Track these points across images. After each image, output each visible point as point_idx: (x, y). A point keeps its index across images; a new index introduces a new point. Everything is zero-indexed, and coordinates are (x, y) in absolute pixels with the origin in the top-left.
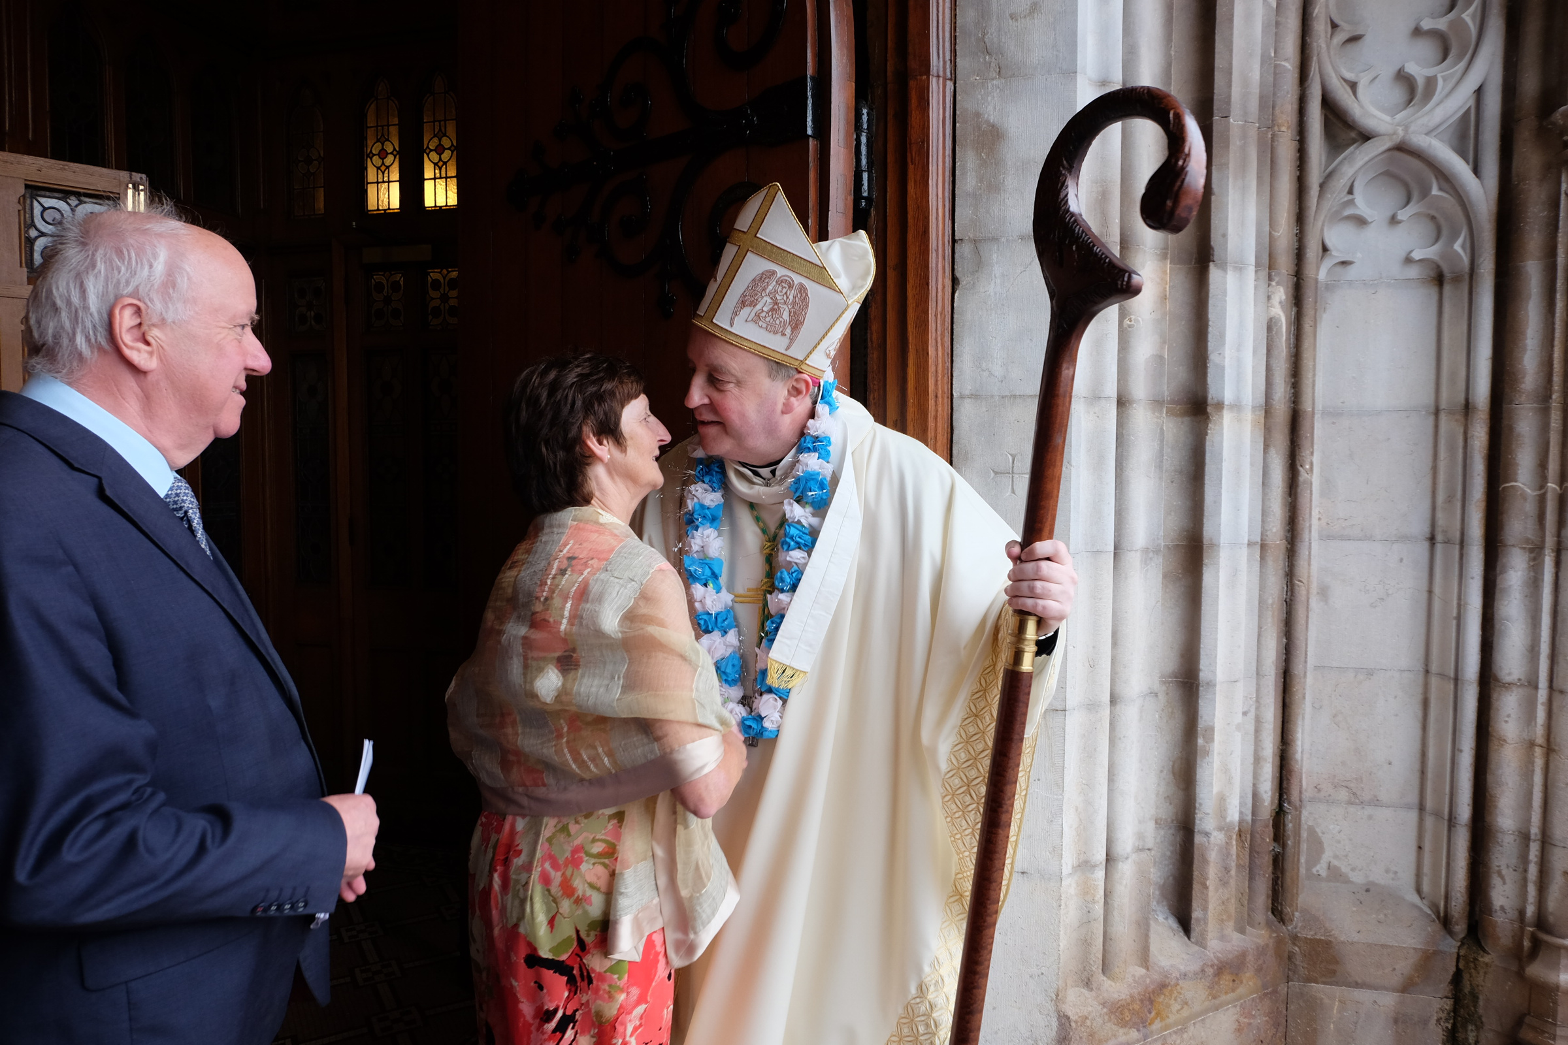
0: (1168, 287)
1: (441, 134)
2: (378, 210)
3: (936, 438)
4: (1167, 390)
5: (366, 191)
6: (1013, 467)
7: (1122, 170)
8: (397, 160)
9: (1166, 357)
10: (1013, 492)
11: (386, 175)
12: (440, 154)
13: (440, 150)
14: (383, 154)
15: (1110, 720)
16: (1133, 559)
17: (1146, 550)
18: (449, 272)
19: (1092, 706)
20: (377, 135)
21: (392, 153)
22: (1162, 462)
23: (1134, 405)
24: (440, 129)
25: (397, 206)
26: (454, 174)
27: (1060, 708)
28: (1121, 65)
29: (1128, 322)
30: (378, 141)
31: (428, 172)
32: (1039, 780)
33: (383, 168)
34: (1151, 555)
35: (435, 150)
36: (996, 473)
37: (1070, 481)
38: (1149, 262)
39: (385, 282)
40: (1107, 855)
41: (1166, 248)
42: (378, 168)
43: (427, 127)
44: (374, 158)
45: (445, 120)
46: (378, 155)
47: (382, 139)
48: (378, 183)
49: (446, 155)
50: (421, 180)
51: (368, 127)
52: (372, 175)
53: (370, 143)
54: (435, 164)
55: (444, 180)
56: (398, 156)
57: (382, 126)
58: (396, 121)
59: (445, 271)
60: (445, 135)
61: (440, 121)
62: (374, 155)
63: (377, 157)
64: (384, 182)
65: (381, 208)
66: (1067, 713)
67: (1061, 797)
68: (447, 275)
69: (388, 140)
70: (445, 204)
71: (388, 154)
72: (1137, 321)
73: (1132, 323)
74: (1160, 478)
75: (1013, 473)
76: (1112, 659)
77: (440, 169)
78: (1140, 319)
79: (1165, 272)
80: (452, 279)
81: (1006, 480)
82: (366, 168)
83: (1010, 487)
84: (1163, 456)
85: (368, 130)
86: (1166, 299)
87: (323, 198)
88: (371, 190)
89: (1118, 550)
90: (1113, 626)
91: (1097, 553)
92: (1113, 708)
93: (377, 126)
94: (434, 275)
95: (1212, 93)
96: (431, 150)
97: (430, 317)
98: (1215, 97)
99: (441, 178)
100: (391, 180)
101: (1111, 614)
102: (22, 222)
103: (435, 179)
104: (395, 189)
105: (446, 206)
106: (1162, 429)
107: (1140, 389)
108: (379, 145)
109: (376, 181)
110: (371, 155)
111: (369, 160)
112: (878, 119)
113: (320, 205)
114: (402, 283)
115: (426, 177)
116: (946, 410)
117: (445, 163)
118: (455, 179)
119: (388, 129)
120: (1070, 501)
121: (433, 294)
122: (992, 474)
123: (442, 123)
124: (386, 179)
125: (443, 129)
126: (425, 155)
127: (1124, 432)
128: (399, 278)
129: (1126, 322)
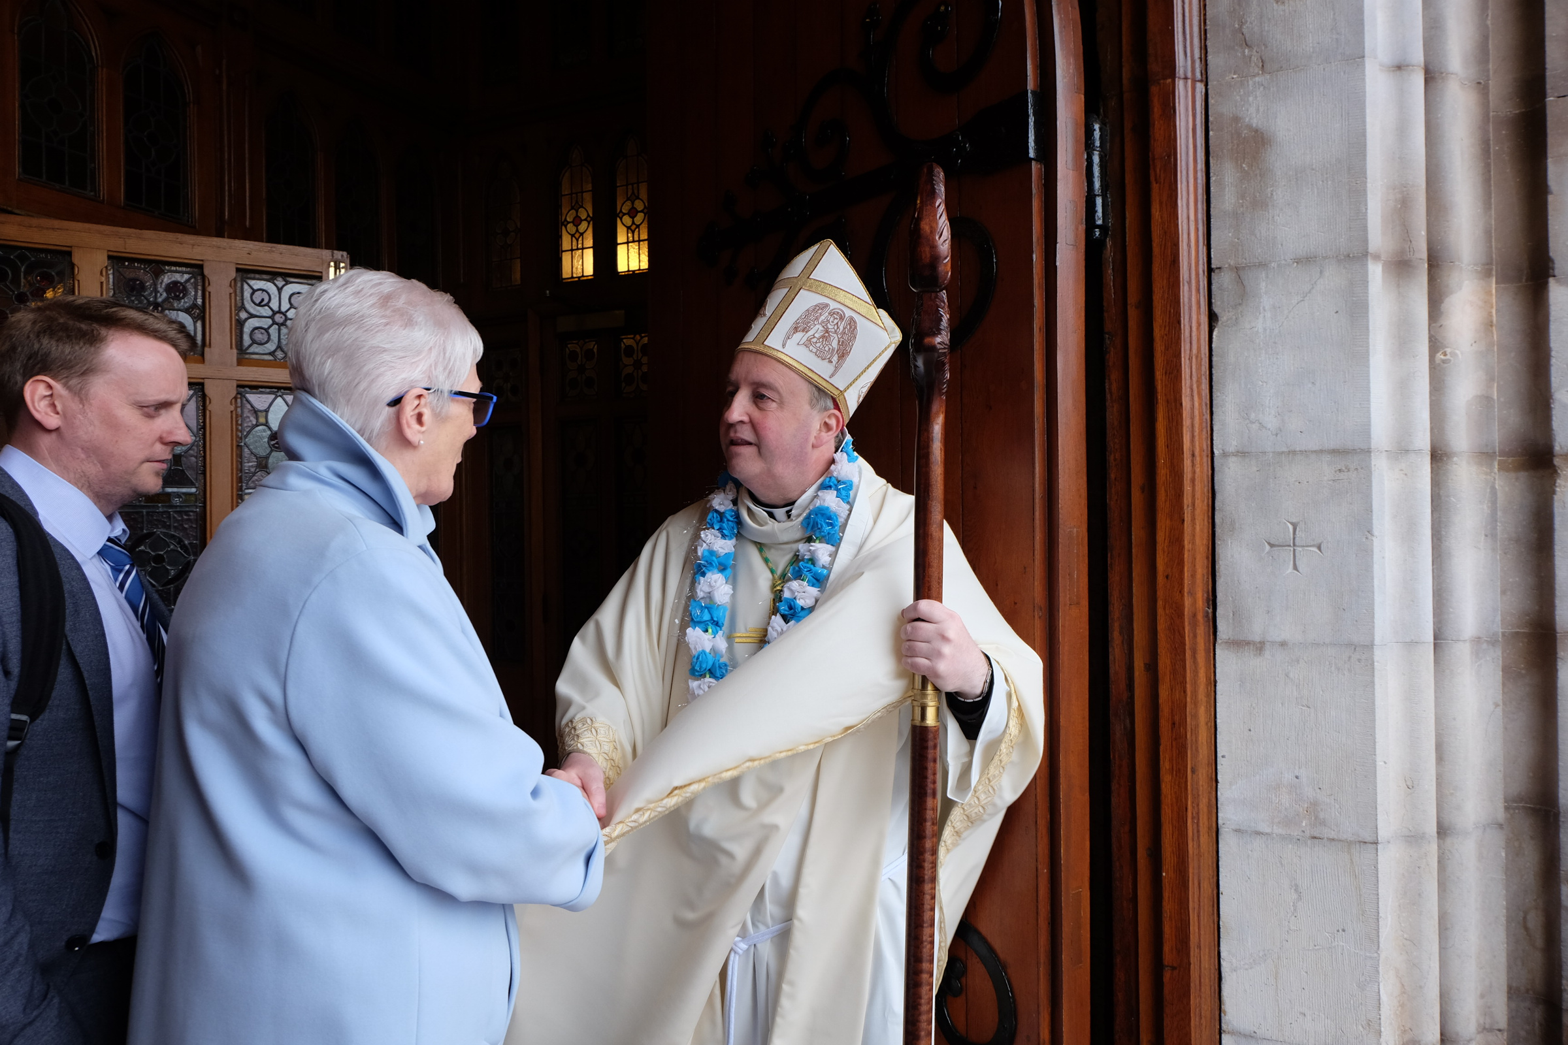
0: (1494, 311)
1: (633, 197)
2: (572, 277)
3: (1193, 504)
4: (1497, 437)
5: (561, 259)
6: (1294, 539)
7: (1427, 170)
8: (591, 226)
9: (1495, 397)
10: (1295, 568)
11: (580, 242)
12: (633, 217)
13: (633, 213)
14: (577, 222)
15: (1439, 857)
16: (1462, 653)
17: (1477, 640)
18: (642, 337)
19: (1413, 838)
20: (572, 204)
21: (585, 220)
22: (1495, 528)
23: (1455, 459)
24: (633, 193)
25: (592, 273)
26: (646, 237)
27: (1369, 839)
28: (1421, 43)
29: (1442, 357)
30: (572, 208)
31: (621, 238)
32: (1344, 930)
33: (577, 235)
34: (1485, 646)
35: (628, 214)
36: (1272, 545)
37: (1372, 555)
38: (1467, 282)
39: (578, 350)
40: (1442, 1034)
41: (1490, 263)
42: (573, 236)
43: (619, 191)
44: (569, 225)
45: (638, 183)
46: (573, 222)
47: (576, 206)
48: (572, 250)
49: (639, 218)
50: (614, 245)
51: (562, 196)
52: (566, 242)
53: (564, 211)
54: (628, 228)
55: (637, 243)
56: (591, 223)
57: (576, 193)
58: (589, 187)
59: (638, 337)
60: (638, 198)
61: (632, 184)
62: (569, 223)
63: (572, 224)
64: (578, 249)
65: (575, 276)
66: (1380, 846)
67: (1376, 955)
68: (640, 340)
69: (582, 207)
70: (637, 268)
71: (582, 220)
72: (1454, 355)
73: (1448, 357)
74: (1494, 550)
75: (1294, 545)
76: (1437, 779)
77: (633, 232)
78: (1457, 352)
79: (1489, 293)
80: (644, 345)
81: (1287, 554)
82: (561, 237)
83: (1292, 562)
84: (1496, 521)
85: (563, 198)
86: (1491, 326)
87: (519, 268)
88: (566, 258)
89: (1439, 640)
90: (1436, 735)
91: (1411, 644)
92: (1441, 841)
93: (571, 194)
94: (628, 341)
95: (1543, 69)
96: (624, 214)
97: (623, 385)
98: (1548, 73)
99: (633, 241)
100: (585, 246)
101: (1433, 721)
102: (233, 305)
103: (628, 243)
104: (589, 256)
105: (639, 270)
106: (1493, 488)
107: (1461, 438)
108: (573, 212)
109: (570, 248)
110: (565, 223)
111: (563, 228)
112: (1113, 138)
113: (517, 276)
114: (595, 350)
115: (619, 242)
116: (1205, 468)
117: (638, 226)
118: (646, 242)
119: (582, 195)
120: (1373, 579)
121: (627, 361)
122: (1267, 547)
123: (635, 186)
124: (580, 246)
125: (636, 191)
126: (618, 219)
127: (1442, 492)
128: (592, 346)
129: (1440, 356)
